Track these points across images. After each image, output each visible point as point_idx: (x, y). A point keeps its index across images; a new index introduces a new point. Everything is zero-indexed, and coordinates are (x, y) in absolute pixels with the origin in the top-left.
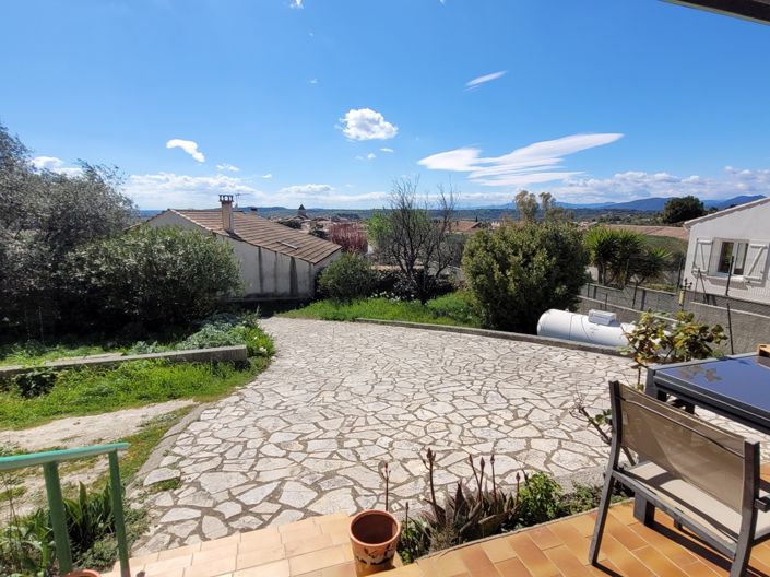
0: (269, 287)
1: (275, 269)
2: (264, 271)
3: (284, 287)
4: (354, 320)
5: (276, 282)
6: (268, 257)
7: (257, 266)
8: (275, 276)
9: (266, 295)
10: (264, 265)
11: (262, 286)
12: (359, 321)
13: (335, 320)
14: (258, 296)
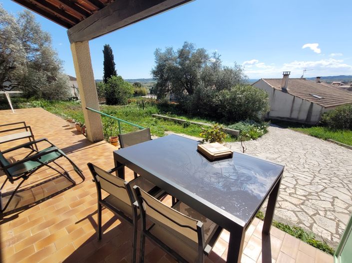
0: (295, 115)
1: (300, 108)
2: (294, 108)
3: (303, 116)
4: (326, 139)
5: (299, 113)
6: (298, 101)
7: (291, 105)
8: (300, 111)
9: (292, 119)
10: (295, 105)
11: (291, 114)
12: (328, 140)
13: (316, 137)
14: (288, 118)
